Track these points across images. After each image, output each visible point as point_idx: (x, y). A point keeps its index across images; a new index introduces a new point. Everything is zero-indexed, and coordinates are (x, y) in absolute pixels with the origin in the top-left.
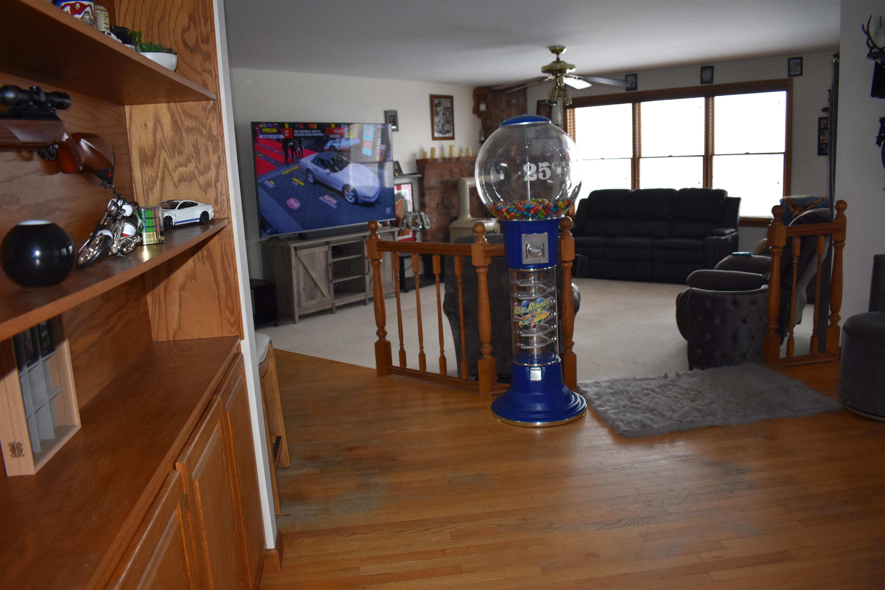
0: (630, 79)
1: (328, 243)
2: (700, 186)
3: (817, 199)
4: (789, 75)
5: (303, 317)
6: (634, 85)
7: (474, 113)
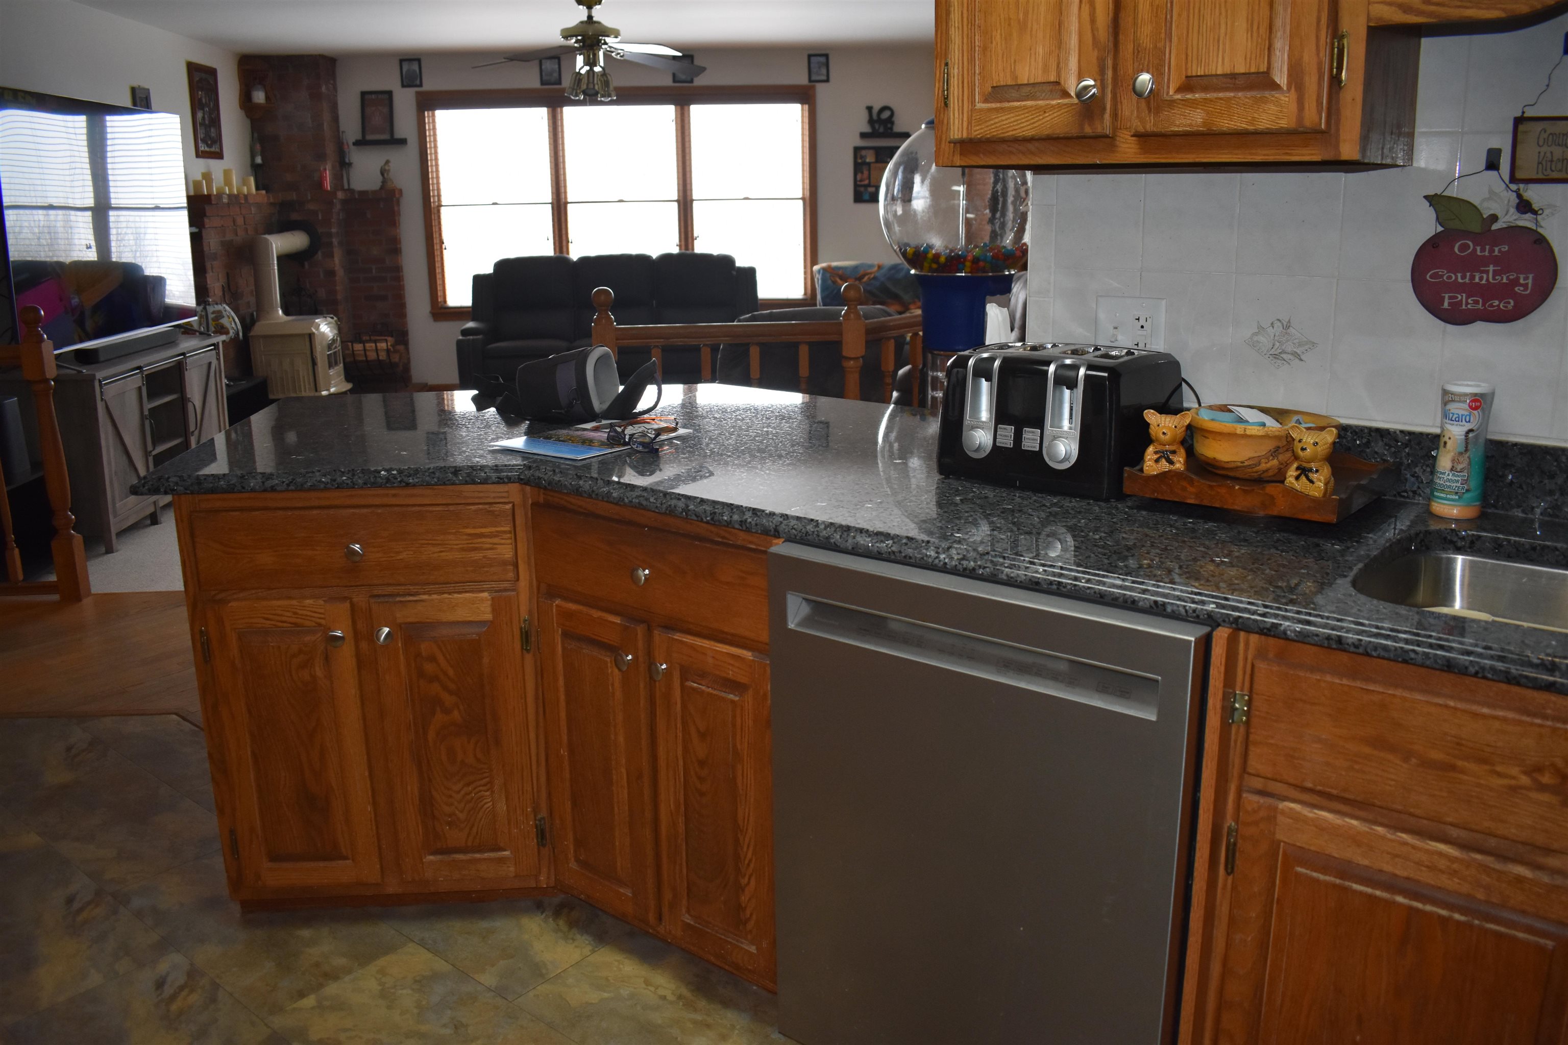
0: (546, 64)
3: (871, 266)
4: (810, 81)
5: (122, 533)
6: (556, 75)
7: (241, 108)
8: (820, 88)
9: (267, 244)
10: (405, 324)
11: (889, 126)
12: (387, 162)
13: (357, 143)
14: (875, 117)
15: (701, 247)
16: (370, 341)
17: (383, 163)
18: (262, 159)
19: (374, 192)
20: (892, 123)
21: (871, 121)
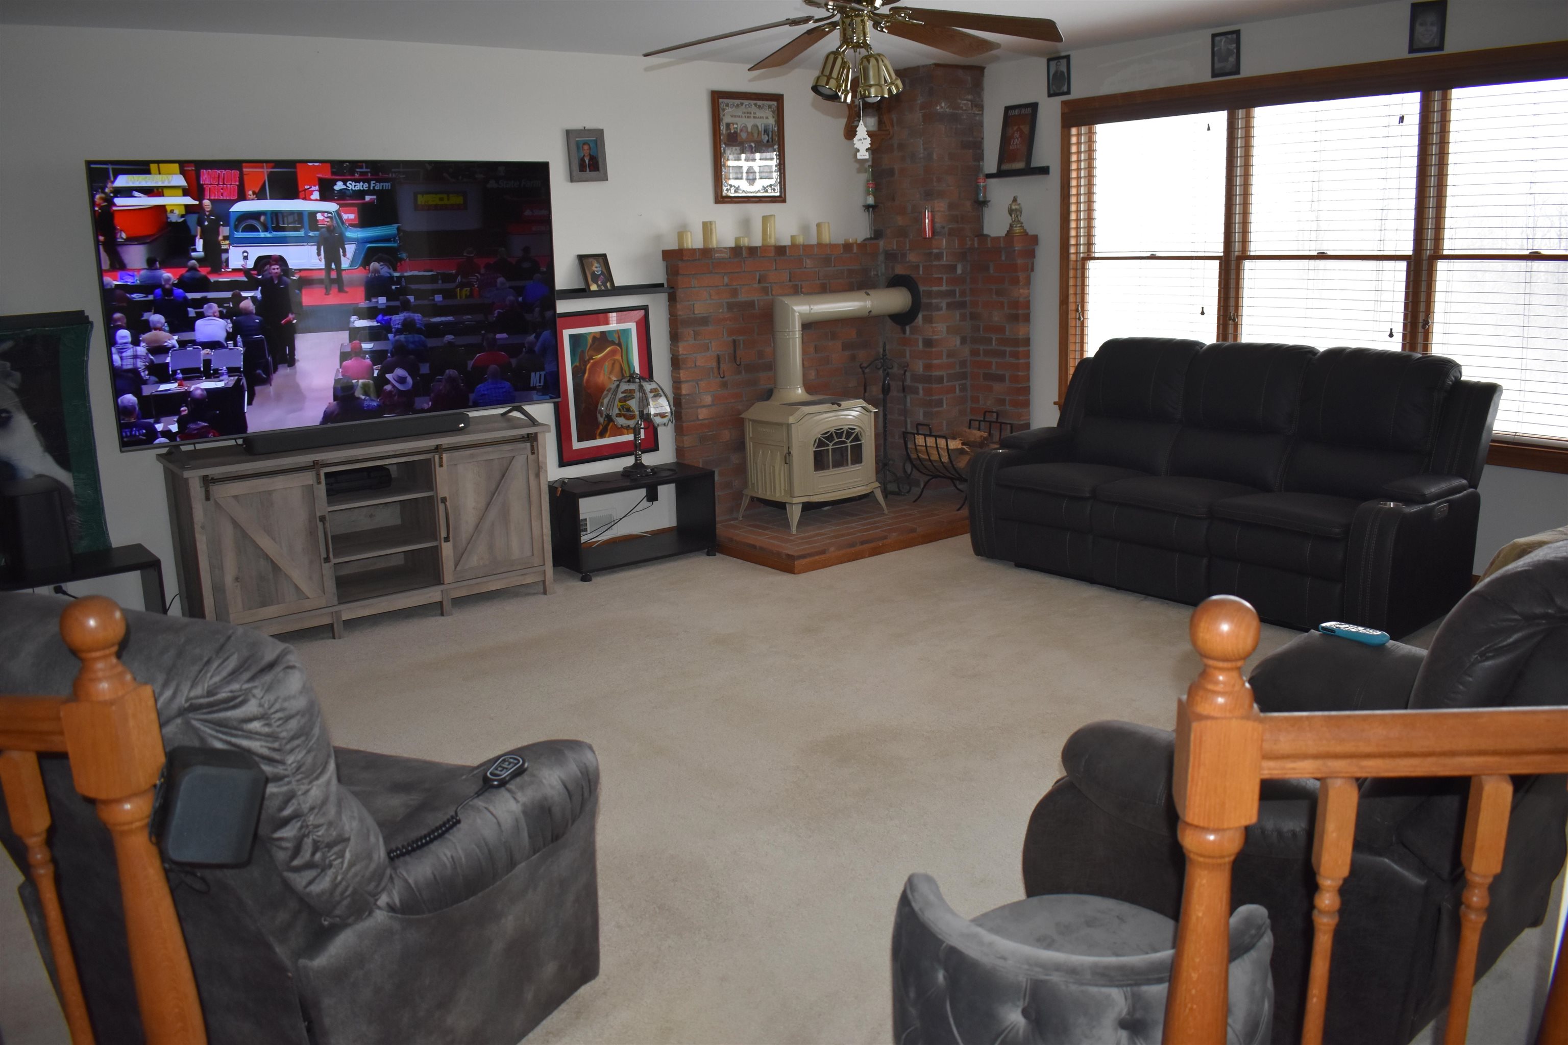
0: (1222, 42)
1: (315, 466)
2: (1395, 345)
7: (846, 137)
12: (1019, 198)
13: (993, 175)
19: (1003, 238)
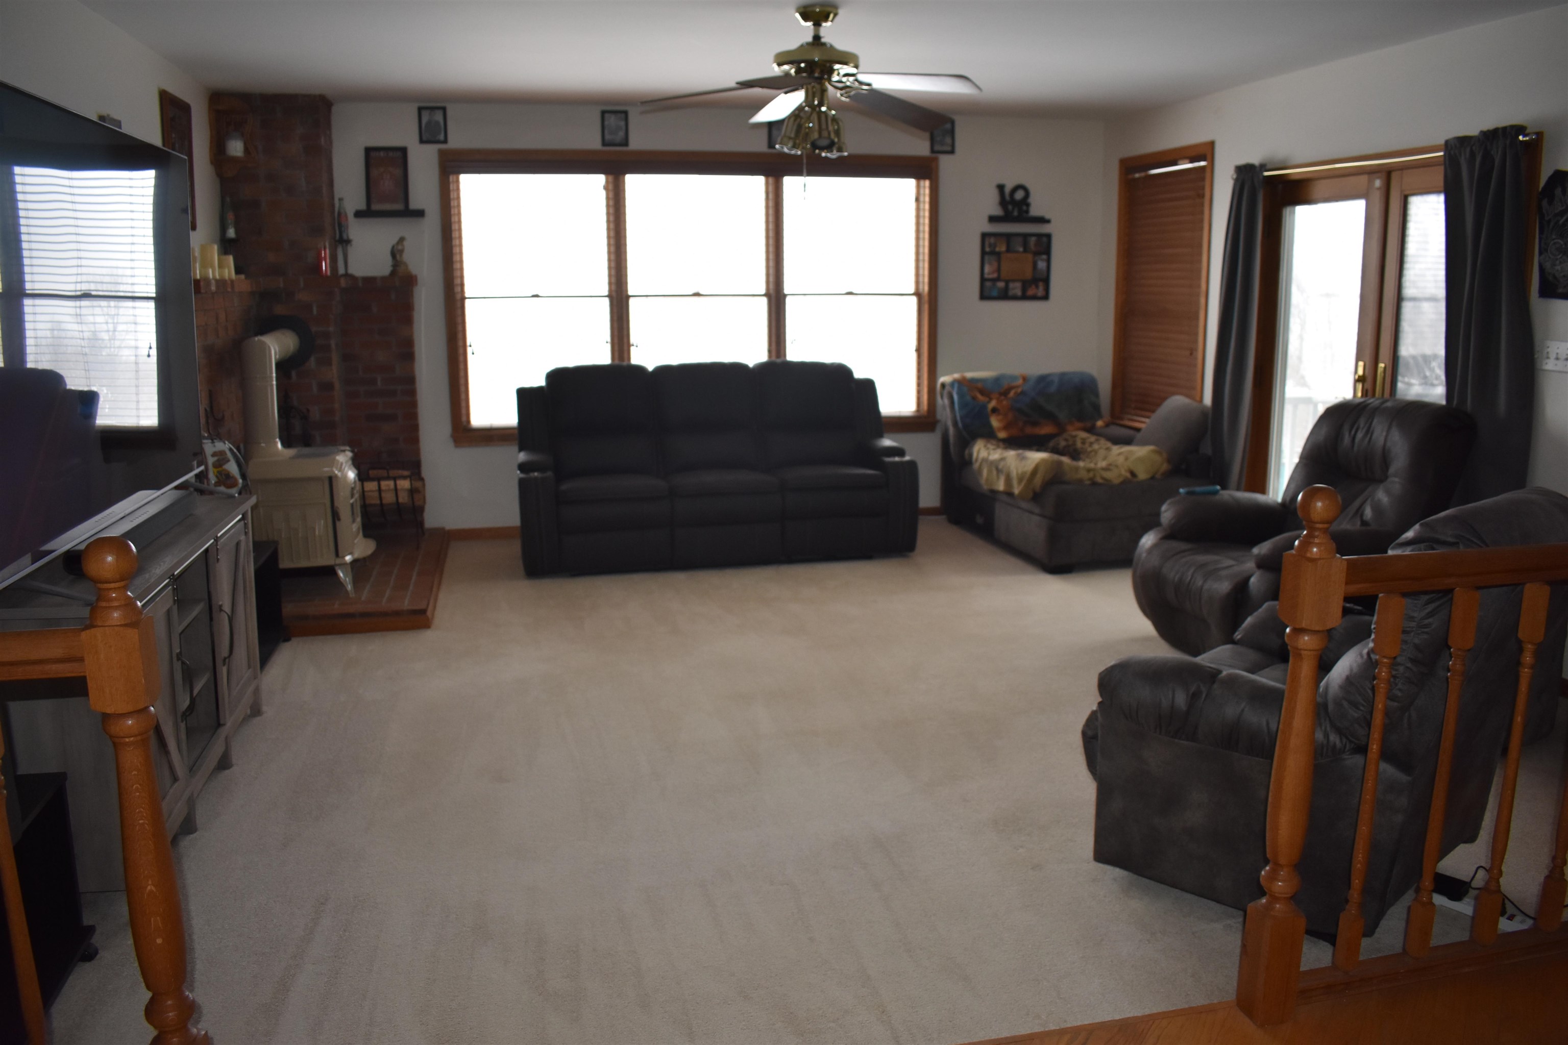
0: (611, 120)
1: (172, 577)
4: (932, 151)
6: (621, 134)
7: (212, 163)
8: (945, 163)
9: (264, 349)
10: (417, 452)
11: (1025, 208)
12: (402, 240)
13: (359, 214)
14: (1007, 198)
15: (795, 353)
16: (388, 478)
17: (394, 241)
18: (236, 232)
19: (383, 279)
20: (1028, 205)
21: (1003, 203)
